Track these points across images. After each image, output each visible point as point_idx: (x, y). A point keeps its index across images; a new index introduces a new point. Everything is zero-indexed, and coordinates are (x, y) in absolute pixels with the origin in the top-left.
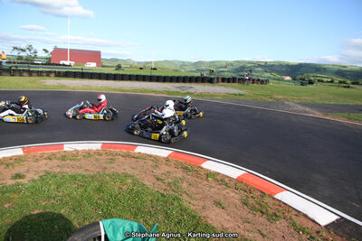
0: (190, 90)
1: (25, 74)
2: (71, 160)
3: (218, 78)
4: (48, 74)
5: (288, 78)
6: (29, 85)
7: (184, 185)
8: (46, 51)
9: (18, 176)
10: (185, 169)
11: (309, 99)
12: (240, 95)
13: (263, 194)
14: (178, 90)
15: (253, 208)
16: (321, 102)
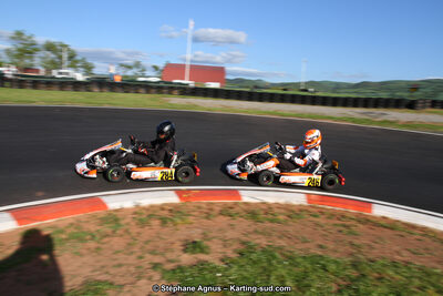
0: (385, 118)
1: (142, 90)
8: (156, 68)
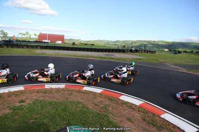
0: (112, 57)
1: (25, 47)
2: (49, 93)
3: (128, 50)
4: (37, 47)
5: (167, 50)
6: (27, 53)
7: (110, 109)
9: (22, 101)
10: (110, 100)
11: (179, 62)
12: (140, 59)
13: (154, 115)
14: (106, 56)
15: (148, 123)
16: (186, 63)
